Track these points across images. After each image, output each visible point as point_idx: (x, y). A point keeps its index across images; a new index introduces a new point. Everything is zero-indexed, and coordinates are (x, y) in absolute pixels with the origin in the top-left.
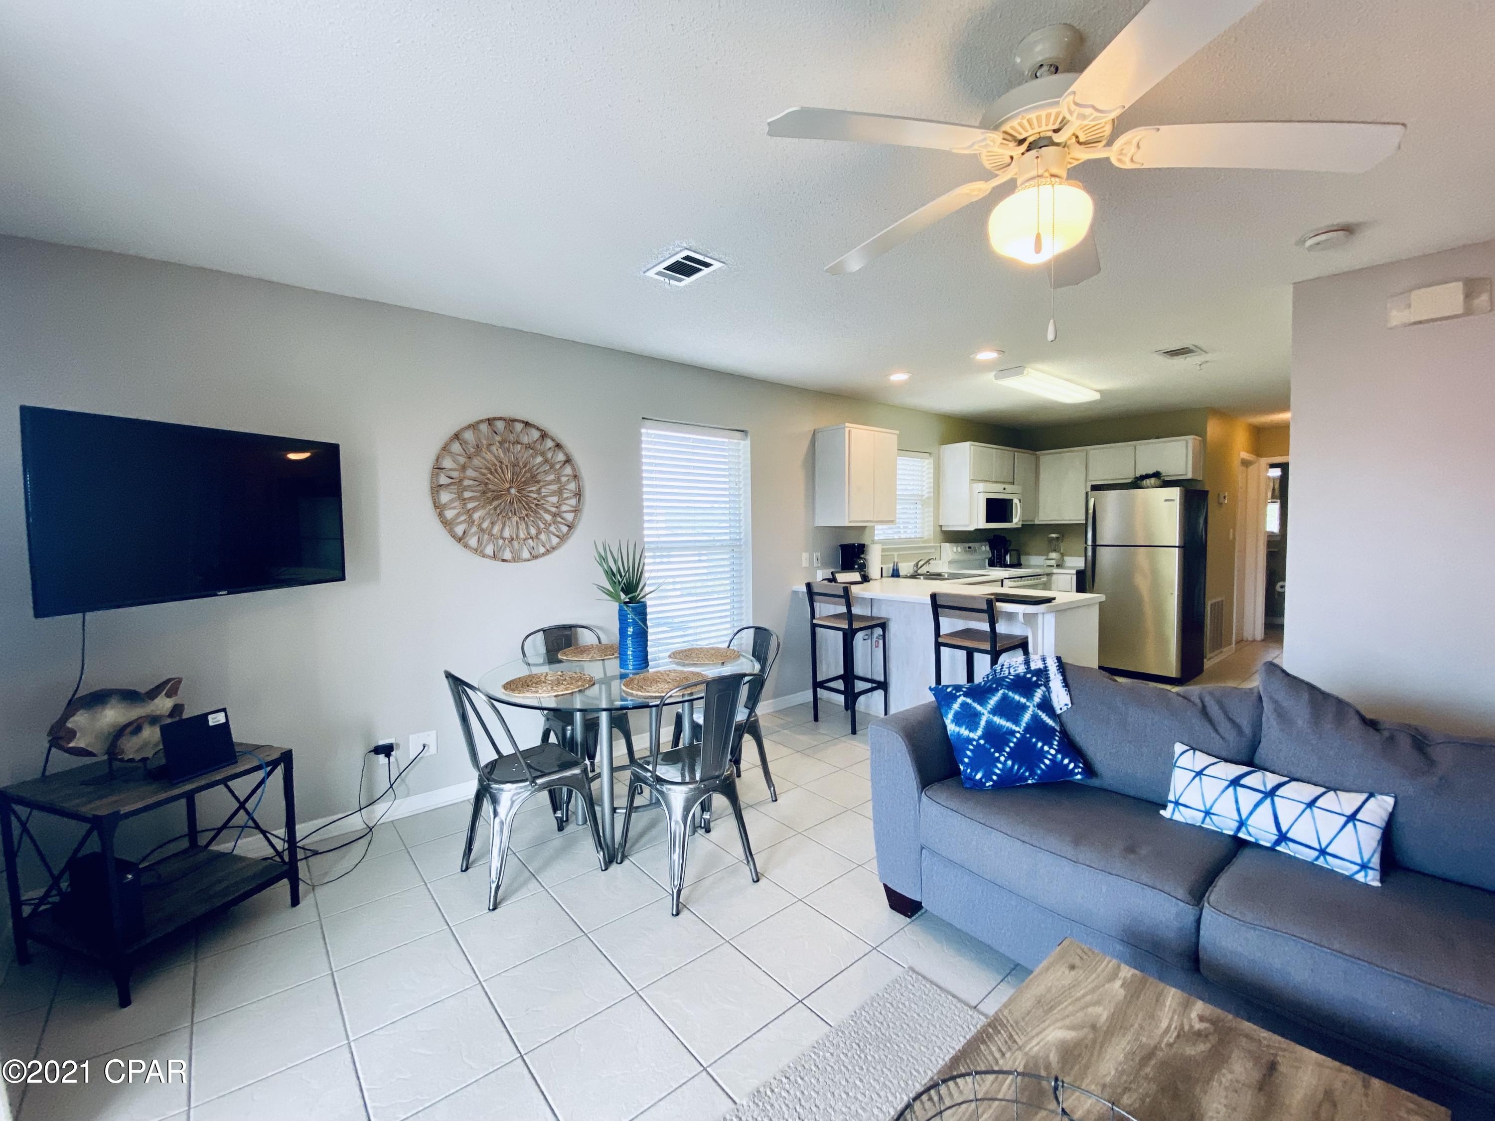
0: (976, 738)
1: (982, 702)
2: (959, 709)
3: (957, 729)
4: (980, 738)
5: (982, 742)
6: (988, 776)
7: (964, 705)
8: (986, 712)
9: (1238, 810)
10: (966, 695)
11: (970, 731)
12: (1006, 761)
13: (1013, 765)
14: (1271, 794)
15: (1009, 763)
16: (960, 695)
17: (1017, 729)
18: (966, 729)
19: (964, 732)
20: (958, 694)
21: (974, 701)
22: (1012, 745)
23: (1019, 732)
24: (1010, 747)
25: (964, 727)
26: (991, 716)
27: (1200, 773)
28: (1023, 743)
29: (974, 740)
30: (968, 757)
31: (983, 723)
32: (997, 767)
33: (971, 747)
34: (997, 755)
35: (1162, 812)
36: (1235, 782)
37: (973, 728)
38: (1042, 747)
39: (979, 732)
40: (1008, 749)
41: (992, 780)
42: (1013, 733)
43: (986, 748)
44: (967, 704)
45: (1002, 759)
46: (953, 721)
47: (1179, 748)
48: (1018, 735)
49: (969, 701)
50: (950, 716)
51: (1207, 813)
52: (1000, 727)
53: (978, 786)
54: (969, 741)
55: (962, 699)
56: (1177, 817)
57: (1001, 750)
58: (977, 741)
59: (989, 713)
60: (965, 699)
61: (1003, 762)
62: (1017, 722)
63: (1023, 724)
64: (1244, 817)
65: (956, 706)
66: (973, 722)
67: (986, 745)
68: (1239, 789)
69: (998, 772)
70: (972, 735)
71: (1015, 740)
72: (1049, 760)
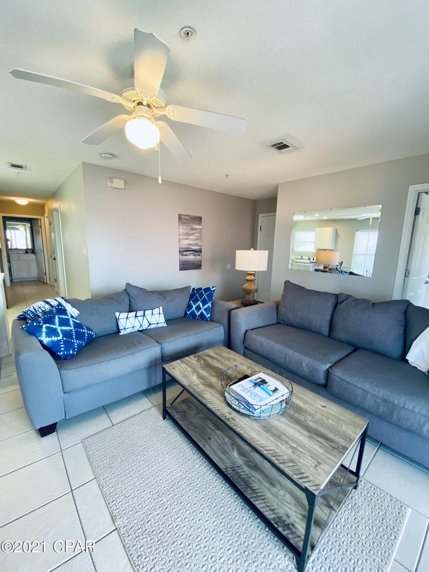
0: (61, 338)
1: (54, 324)
2: (46, 331)
3: (50, 339)
4: (63, 338)
5: (65, 339)
6: (74, 351)
7: (47, 328)
8: (57, 327)
9: (140, 323)
10: (45, 324)
11: (57, 337)
12: (76, 341)
13: (79, 342)
14: (144, 315)
15: (78, 341)
16: (42, 325)
17: (71, 328)
18: (55, 337)
19: (55, 339)
20: (41, 324)
21: (50, 325)
22: (74, 335)
23: (73, 329)
24: (74, 336)
25: (53, 337)
26: (60, 327)
27: (127, 318)
28: (76, 332)
29: (61, 340)
30: (63, 347)
31: (60, 332)
32: (75, 345)
33: (62, 343)
34: (72, 341)
35: (120, 334)
36: (136, 316)
37: (57, 335)
38: (83, 331)
39: (61, 336)
40: (74, 337)
41: (76, 351)
42: (71, 330)
43: (67, 340)
44: (48, 327)
45: (75, 341)
46: (46, 337)
47: (117, 314)
48: (73, 330)
49: (48, 325)
50: (44, 335)
51: (133, 327)
52: (66, 330)
53: (73, 356)
54: (60, 341)
55: (44, 326)
56: (125, 333)
57: (73, 339)
58: (63, 339)
59: (59, 327)
60: (46, 325)
61: (76, 343)
62: (70, 326)
63: (72, 326)
64: (141, 324)
65: (44, 330)
66: (56, 333)
67: (67, 339)
68: (138, 317)
69: (76, 347)
70: (59, 338)
71: (74, 333)
72: (87, 334)
